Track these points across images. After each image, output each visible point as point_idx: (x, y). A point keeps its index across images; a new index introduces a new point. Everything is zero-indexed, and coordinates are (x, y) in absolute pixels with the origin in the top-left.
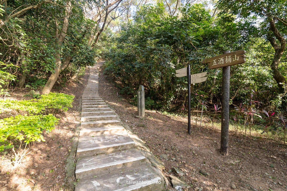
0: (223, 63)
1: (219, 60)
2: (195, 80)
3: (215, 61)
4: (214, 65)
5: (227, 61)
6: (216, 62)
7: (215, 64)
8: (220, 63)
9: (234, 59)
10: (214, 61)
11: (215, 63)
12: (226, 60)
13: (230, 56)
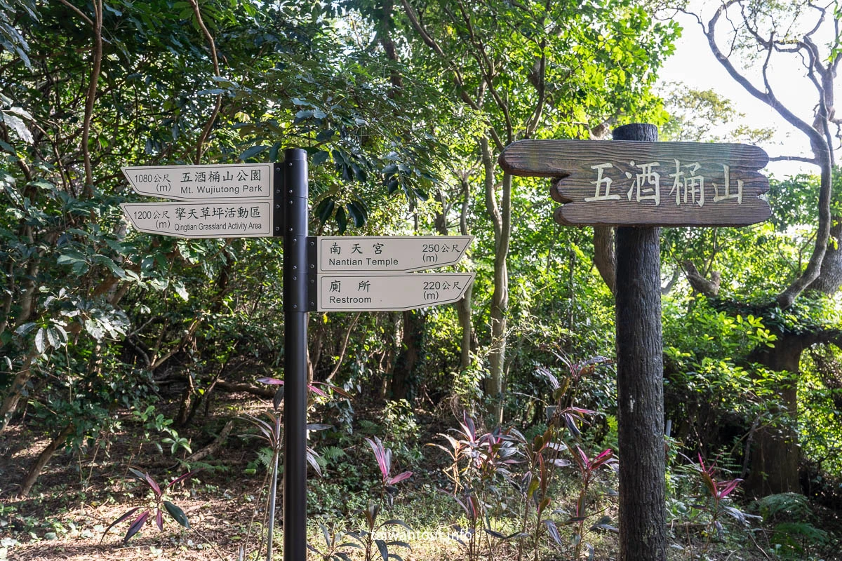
0: (657, 198)
1: (629, 175)
2: (364, 285)
3: (606, 173)
4: (597, 198)
5: (682, 190)
6: (608, 180)
7: (602, 193)
8: (639, 198)
9: (721, 193)
10: (600, 168)
11: (604, 185)
12: (677, 184)
13: (698, 166)
